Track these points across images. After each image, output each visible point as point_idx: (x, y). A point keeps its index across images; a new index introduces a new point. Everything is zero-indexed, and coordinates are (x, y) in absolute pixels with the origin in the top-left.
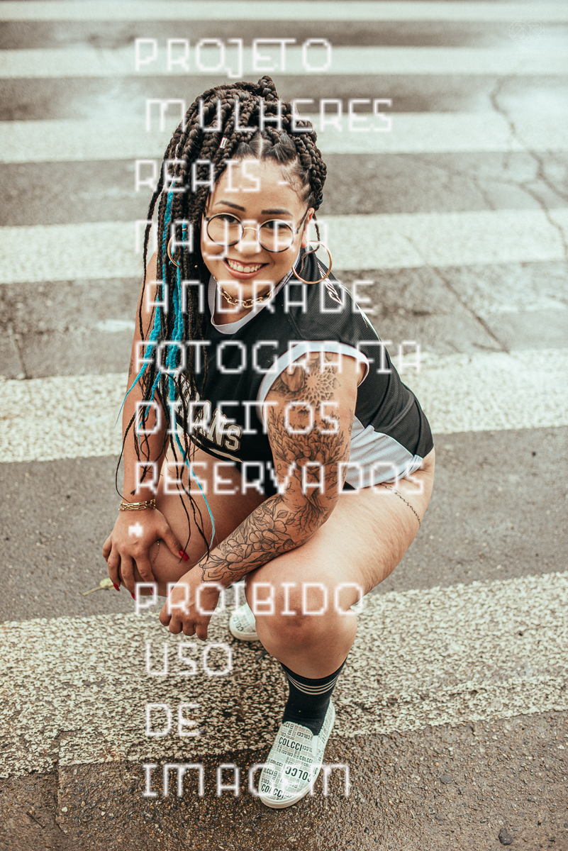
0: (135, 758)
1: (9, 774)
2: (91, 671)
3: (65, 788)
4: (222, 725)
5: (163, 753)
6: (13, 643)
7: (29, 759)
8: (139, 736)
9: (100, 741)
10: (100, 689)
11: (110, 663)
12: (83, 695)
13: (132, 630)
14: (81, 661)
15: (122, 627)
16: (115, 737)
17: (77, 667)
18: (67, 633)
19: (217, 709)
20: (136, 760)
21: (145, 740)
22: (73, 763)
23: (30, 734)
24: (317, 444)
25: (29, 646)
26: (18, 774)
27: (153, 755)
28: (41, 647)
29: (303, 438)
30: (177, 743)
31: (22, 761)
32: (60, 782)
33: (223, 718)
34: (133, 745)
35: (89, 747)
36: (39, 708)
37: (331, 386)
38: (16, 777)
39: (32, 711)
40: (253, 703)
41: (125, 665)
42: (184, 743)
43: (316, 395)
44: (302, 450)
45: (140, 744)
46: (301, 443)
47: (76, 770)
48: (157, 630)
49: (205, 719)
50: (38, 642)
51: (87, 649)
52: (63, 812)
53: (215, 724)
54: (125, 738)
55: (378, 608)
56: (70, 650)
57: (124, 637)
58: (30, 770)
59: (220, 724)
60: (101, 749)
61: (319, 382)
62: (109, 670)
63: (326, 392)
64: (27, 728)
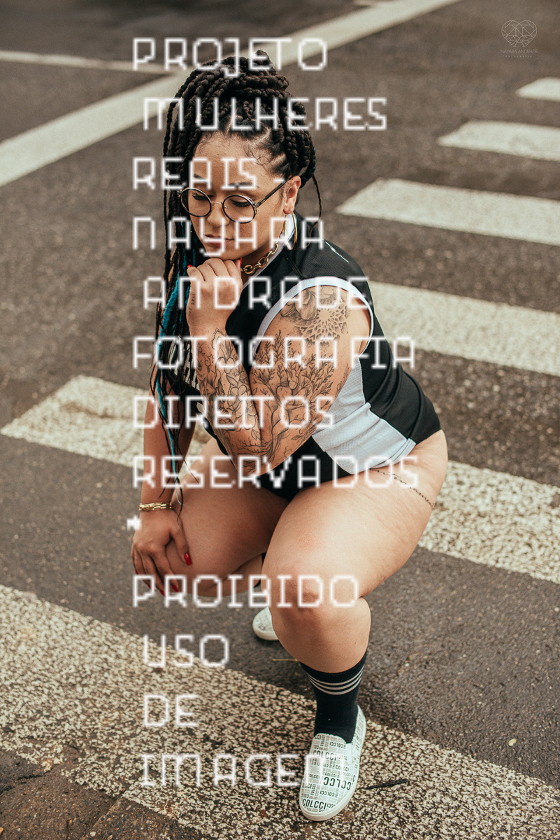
0: (185, 822)
1: (85, 782)
2: (218, 729)
3: (109, 816)
4: (282, 835)
5: (210, 832)
6: (181, 675)
7: (108, 778)
8: (204, 805)
9: (170, 793)
10: (211, 748)
11: (239, 731)
12: (194, 746)
13: (285, 710)
14: (219, 717)
15: (280, 704)
16: (185, 796)
17: (211, 720)
18: (230, 687)
19: (291, 818)
20: (183, 825)
21: (206, 812)
22: (134, 799)
23: (127, 758)
24: (306, 379)
25: (190, 684)
26: (91, 786)
27: (200, 829)
28: (199, 689)
29: (297, 367)
30: (229, 829)
31: (102, 777)
32: (111, 809)
33: (289, 829)
34: (192, 812)
35: (158, 793)
36: (152, 740)
37: (340, 328)
38: (88, 788)
39: (145, 740)
40: (328, 830)
41: (250, 738)
42: (236, 832)
43: (325, 329)
44: (289, 379)
45: (200, 813)
46: (293, 371)
47: (130, 806)
48: (306, 721)
49: (273, 821)
50: (200, 684)
51: (233, 709)
52: (89, 835)
53: (277, 830)
54: (192, 801)
55: (539, 799)
56: (219, 703)
57: (272, 713)
58: (101, 788)
59: (281, 832)
60: (165, 800)
61: (330, 319)
62: (234, 736)
63: (334, 331)
64: (129, 752)
